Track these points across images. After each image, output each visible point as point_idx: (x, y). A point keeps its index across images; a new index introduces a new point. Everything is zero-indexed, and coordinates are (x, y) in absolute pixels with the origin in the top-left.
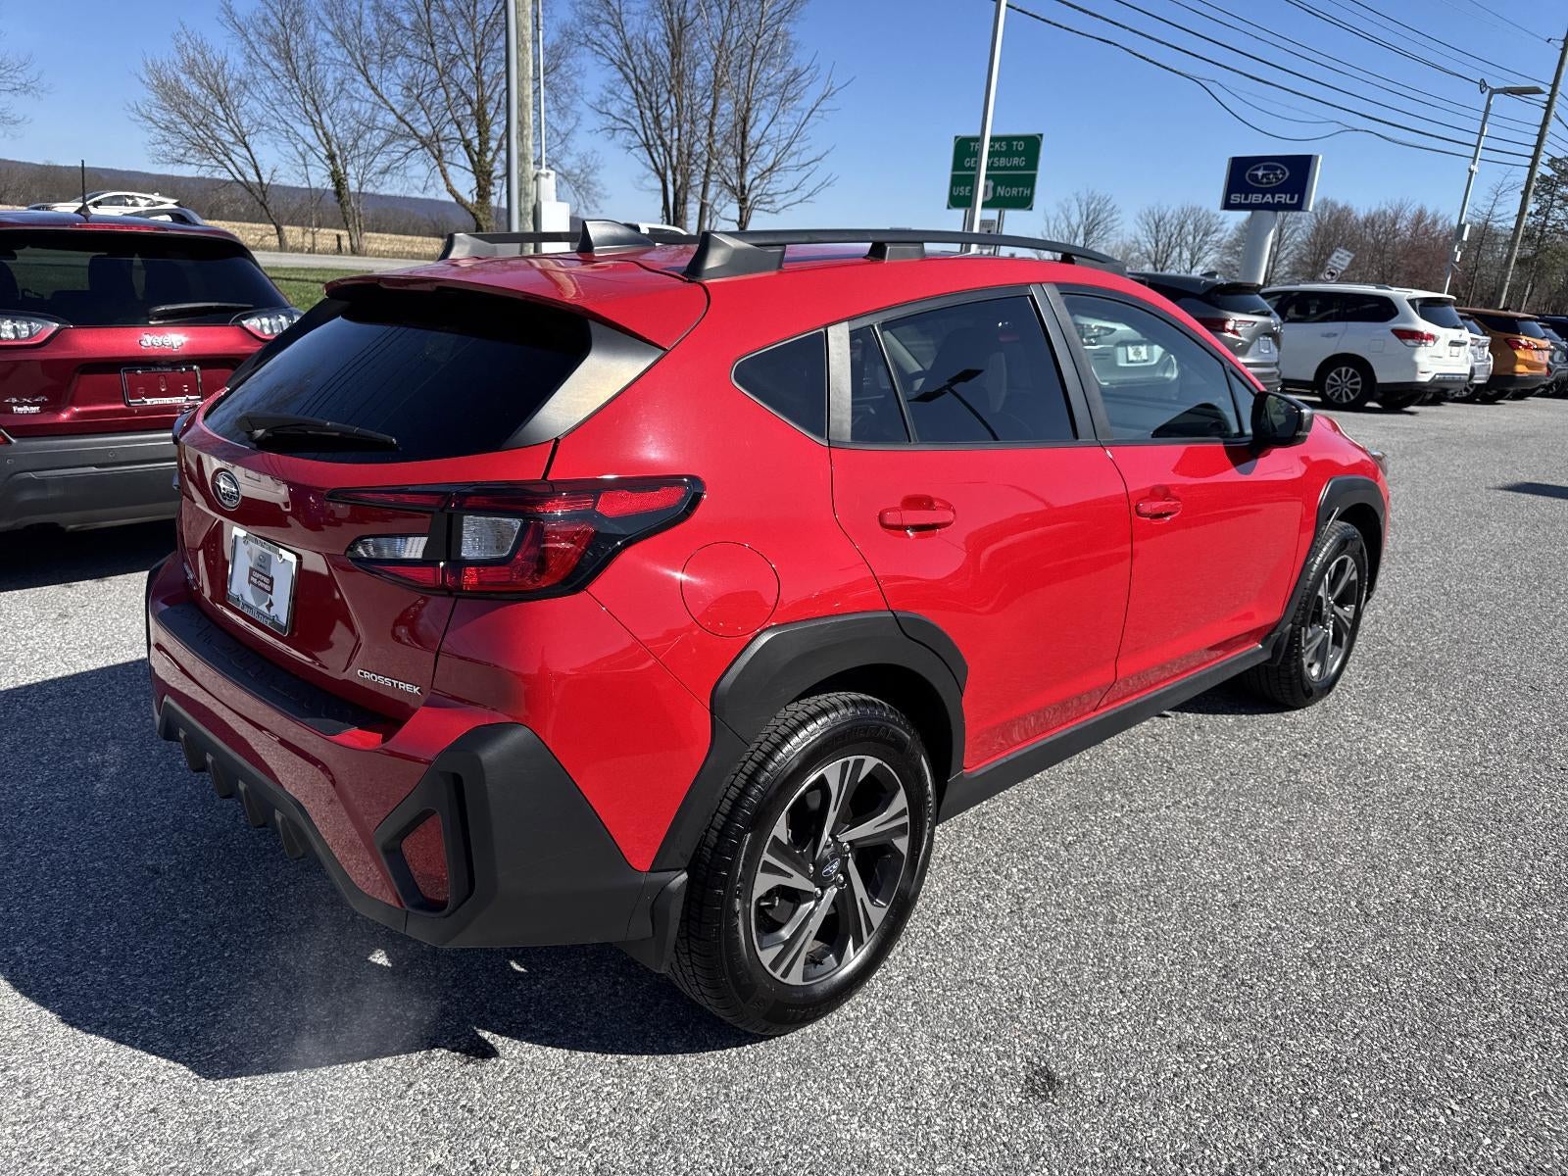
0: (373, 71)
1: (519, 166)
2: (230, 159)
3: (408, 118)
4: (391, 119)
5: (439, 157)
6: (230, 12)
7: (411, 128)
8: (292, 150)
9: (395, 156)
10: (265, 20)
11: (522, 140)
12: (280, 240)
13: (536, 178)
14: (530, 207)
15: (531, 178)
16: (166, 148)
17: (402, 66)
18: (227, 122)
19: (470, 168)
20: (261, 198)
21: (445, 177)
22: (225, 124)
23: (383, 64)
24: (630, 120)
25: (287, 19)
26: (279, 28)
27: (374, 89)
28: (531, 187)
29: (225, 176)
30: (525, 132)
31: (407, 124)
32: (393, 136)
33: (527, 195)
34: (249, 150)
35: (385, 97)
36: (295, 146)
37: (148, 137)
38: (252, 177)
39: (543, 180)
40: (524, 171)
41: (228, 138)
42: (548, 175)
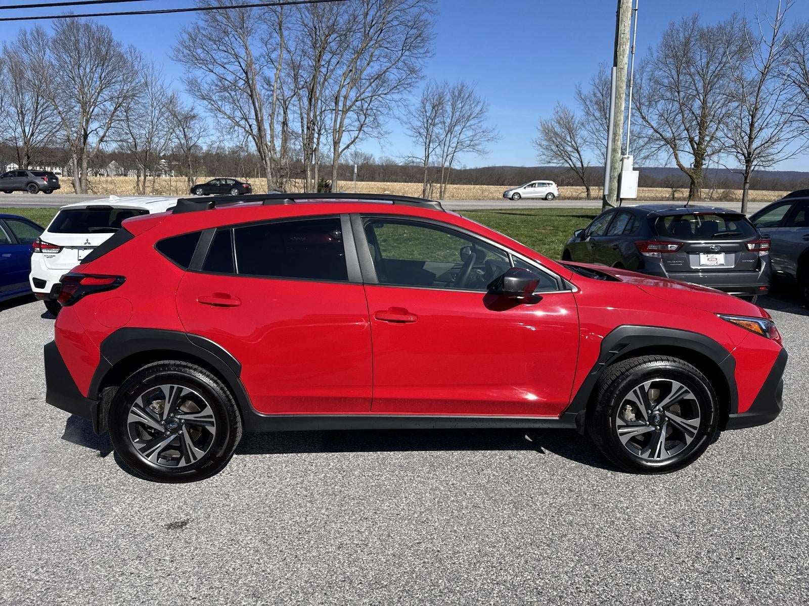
0: (644, 109)
1: (612, 155)
2: (570, 159)
3: (660, 130)
4: (651, 131)
5: (675, 148)
6: (580, 93)
7: (661, 135)
8: (599, 152)
9: (653, 149)
10: (595, 95)
11: (615, 142)
12: (588, 194)
13: (622, 160)
14: (616, 174)
15: (618, 160)
16: (544, 157)
17: (661, 105)
18: (571, 142)
19: (692, 151)
20: (582, 175)
21: (676, 158)
22: (570, 144)
23: (650, 105)
24: (802, 115)
25: (604, 92)
26: (601, 98)
27: (644, 118)
28: (618, 165)
29: (567, 165)
30: (617, 138)
31: (659, 133)
32: (651, 140)
33: (615, 168)
34: (579, 155)
35: (649, 121)
36: (600, 150)
37: (537, 153)
38: (579, 165)
39: (625, 161)
40: (614, 157)
41: (569, 149)
42: (628, 158)
